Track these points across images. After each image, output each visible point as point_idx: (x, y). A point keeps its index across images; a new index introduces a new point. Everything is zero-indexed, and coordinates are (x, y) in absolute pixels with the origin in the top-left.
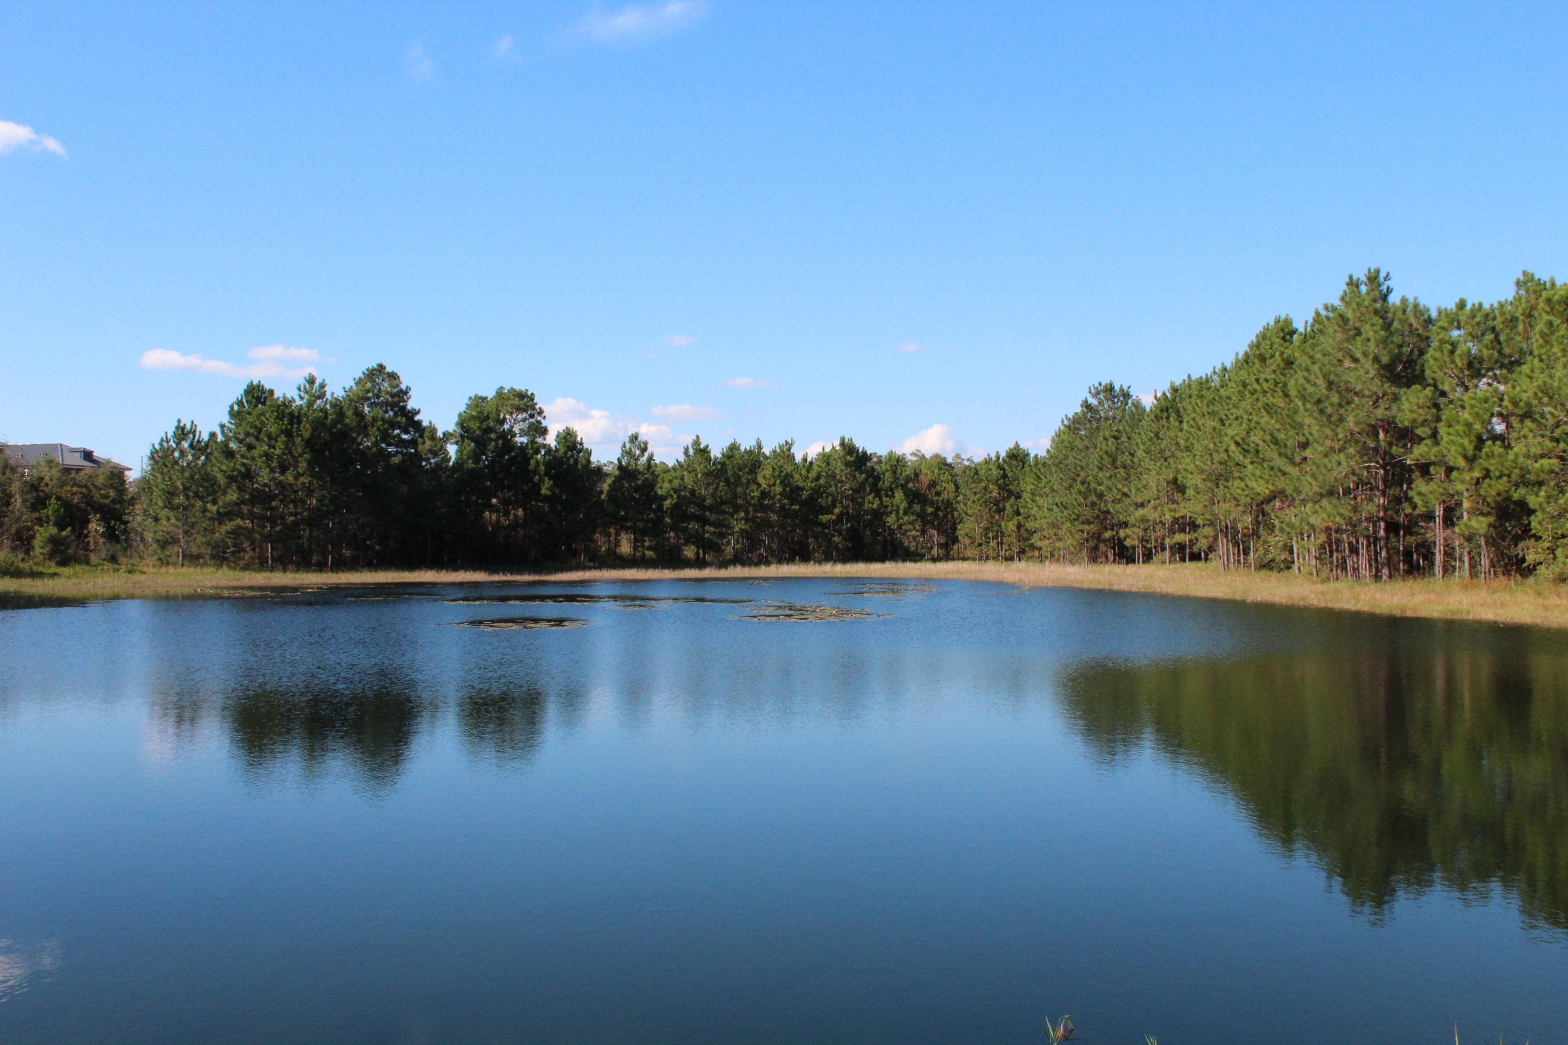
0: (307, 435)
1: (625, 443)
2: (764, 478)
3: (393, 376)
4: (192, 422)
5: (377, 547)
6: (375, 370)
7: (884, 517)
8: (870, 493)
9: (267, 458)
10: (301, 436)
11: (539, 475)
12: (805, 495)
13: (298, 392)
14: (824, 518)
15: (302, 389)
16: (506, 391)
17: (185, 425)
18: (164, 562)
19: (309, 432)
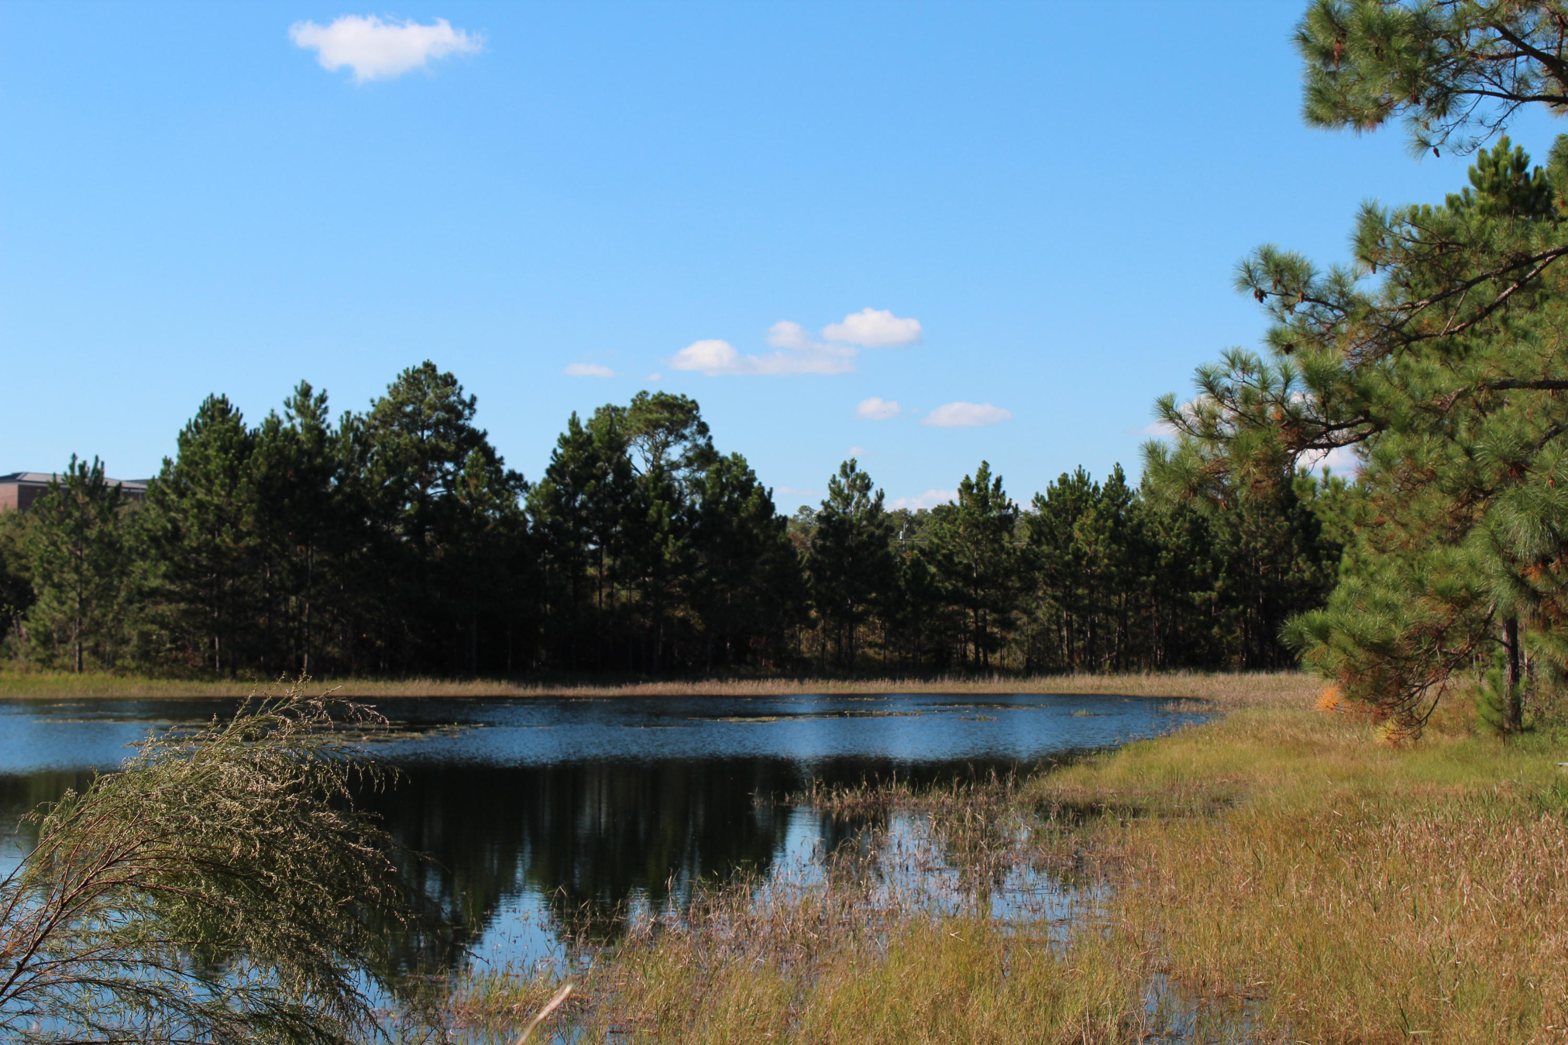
0: (257, 474)
1: (834, 476)
2: (1081, 530)
3: (449, 380)
4: (97, 458)
5: (379, 642)
6: (419, 371)
7: (1322, 595)
8: (1299, 554)
9: (200, 511)
10: (249, 476)
11: (662, 532)
12: (1165, 557)
13: (285, 408)
14: (1198, 597)
15: (292, 403)
16: (650, 398)
17: (85, 463)
18: (47, 663)
19: (263, 469)
